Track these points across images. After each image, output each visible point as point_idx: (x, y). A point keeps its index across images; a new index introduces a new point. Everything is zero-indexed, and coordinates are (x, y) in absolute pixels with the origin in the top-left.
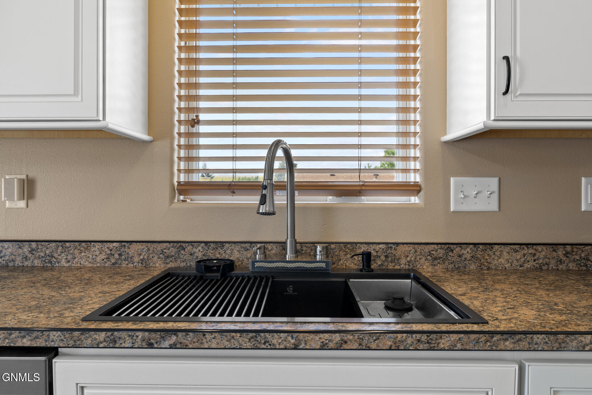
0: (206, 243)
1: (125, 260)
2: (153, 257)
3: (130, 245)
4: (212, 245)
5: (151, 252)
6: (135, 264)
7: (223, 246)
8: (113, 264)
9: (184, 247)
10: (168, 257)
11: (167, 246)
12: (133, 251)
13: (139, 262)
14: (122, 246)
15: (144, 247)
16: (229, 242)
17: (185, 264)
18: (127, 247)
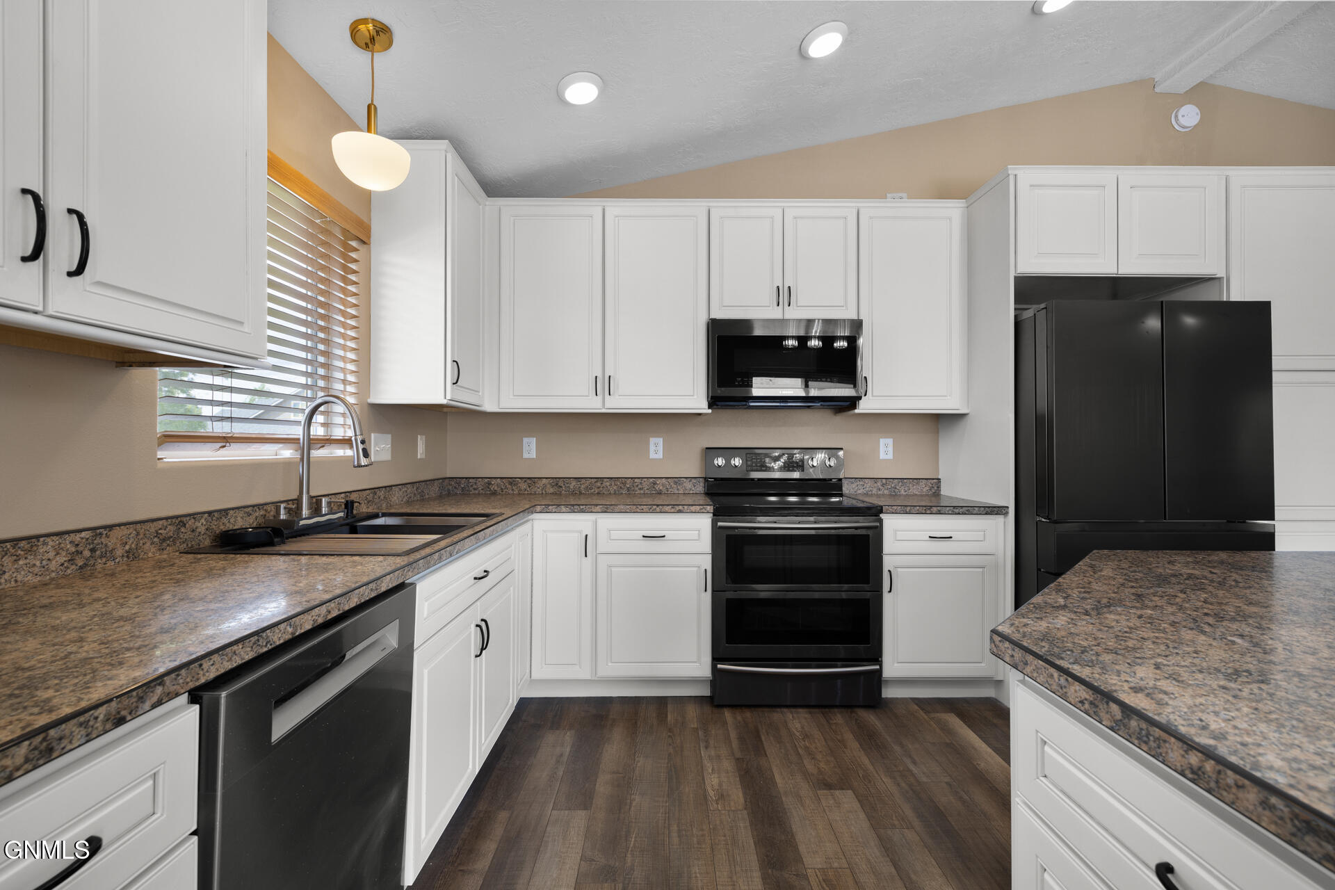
0: (210, 513)
1: (101, 557)
2: (144, 544)
3: (110, 531)
4: (216, 514)
5: (141, 536)
6: (117, 561)
7: (227, 514)
8: (81, 567)
9: (185, 522)
10: (164, 540)
11: (163, 525)
12: (114, 540)
13: (123, 556)
14: (96, 535)
15: (131, 530)
16: (233, 509)
17: (185, 545)
18: (104, 535)
